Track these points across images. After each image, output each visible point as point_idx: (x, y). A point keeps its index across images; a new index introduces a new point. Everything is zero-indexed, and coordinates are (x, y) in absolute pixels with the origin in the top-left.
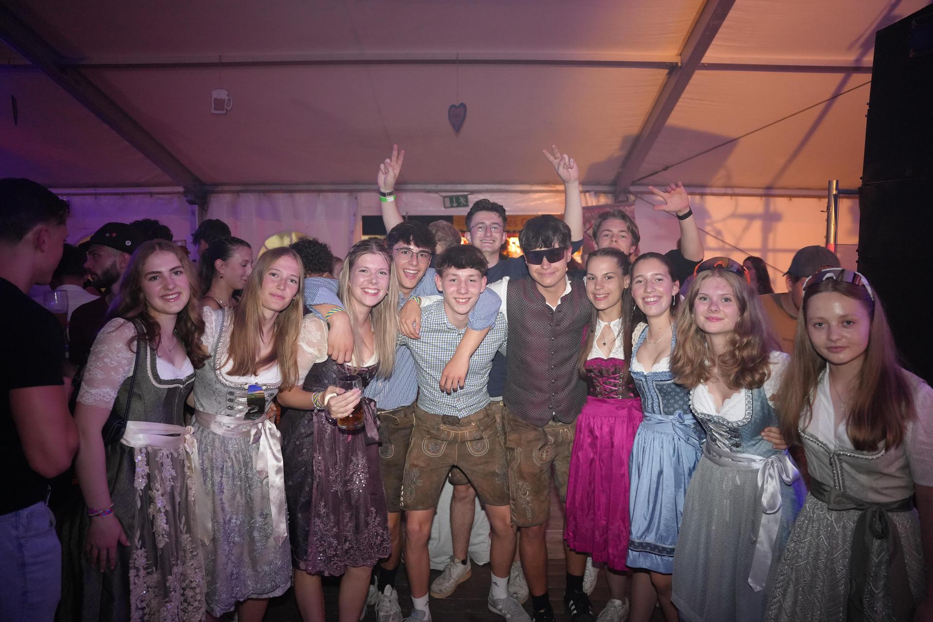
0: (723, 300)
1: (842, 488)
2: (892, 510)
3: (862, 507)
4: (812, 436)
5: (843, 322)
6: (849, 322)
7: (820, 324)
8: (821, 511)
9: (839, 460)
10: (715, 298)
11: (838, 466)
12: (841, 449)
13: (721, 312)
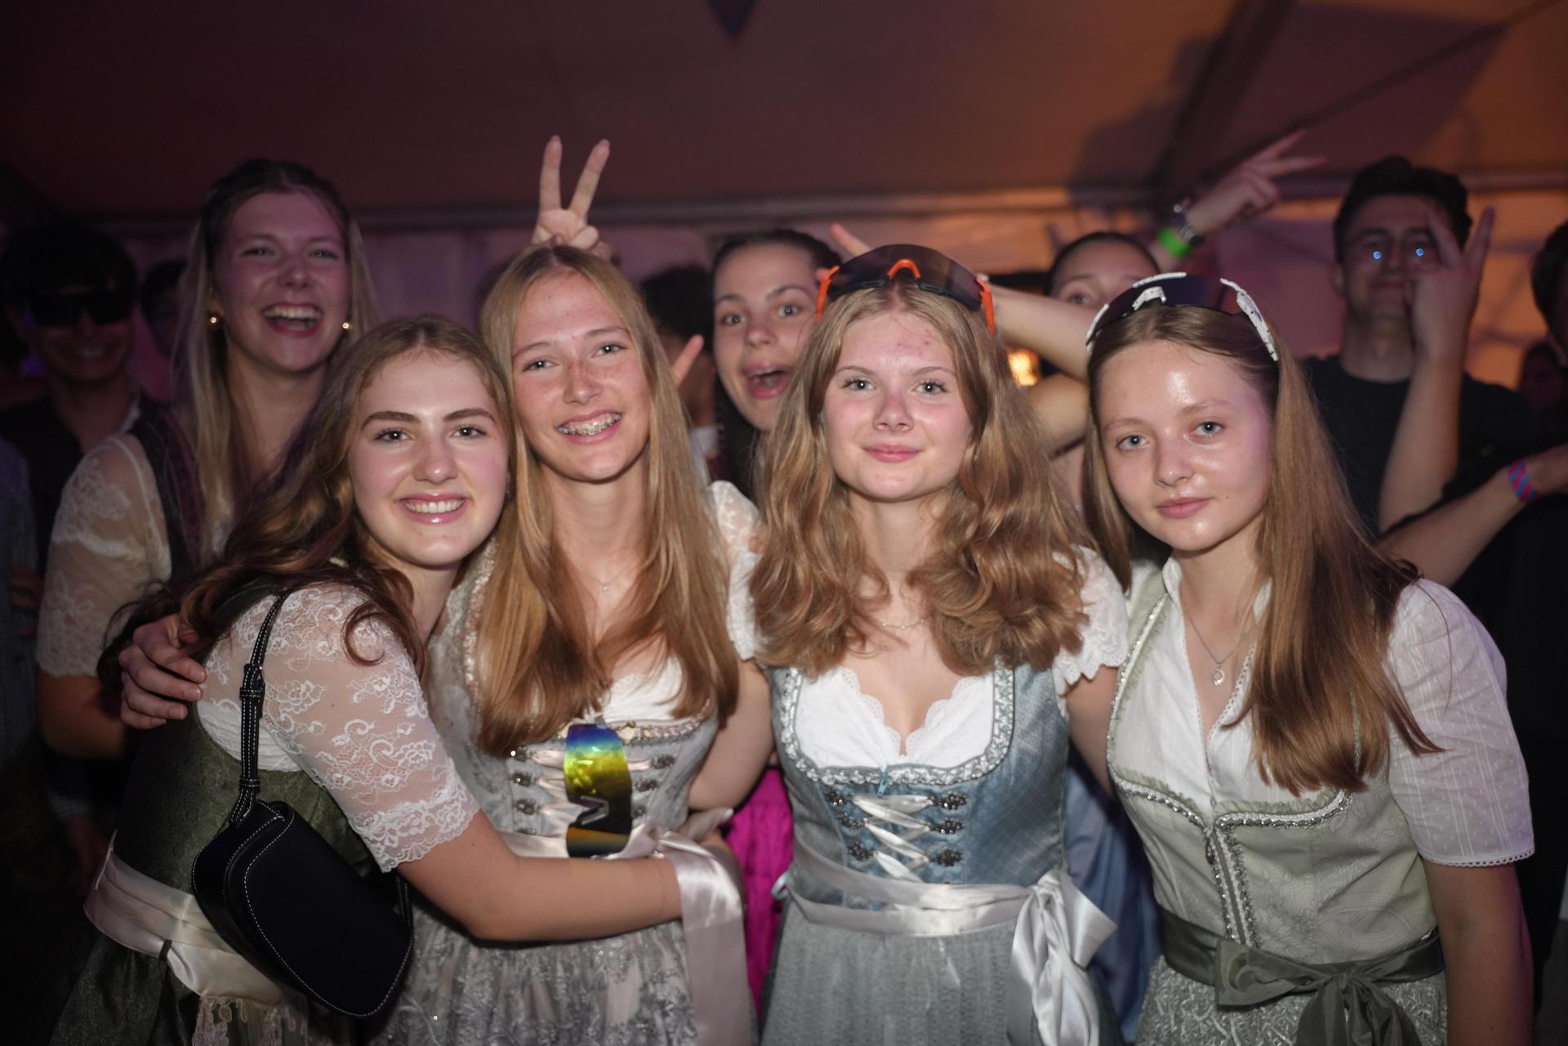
0: (921, 389)
1: (1247, 935)
2: (1389, 979)
3: (1310, 986)
4: (1151, 783)
5: (1193, 428)
6: (1209, 426)
7: (1135, 440)
8: (1200, 1014)
9: (1232, 843)
10: (895, 383)
11: (1231, 864)
12: (1233, 808)
13: (917, 429)
